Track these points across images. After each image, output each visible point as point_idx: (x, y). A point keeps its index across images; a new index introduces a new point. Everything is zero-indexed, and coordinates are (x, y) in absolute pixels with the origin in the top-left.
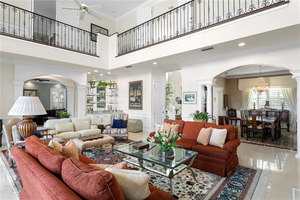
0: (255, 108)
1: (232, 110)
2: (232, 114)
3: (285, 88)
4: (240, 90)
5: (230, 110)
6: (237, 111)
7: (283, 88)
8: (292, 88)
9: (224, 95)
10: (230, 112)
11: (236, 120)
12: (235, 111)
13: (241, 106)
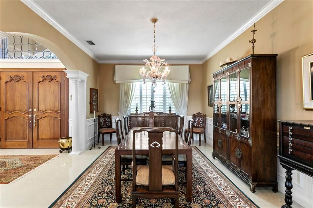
0: (138, 112)
1: (105, 116)
2: (105, 122)
3: (172, 83)
4: (117, 82)
5: (103, 117)
6: (112, 117)
7: (169, 83)
8: (179, 84)
9: (91, 89)
10: (102, 120)
11: (111, 133)
12: (110, 117)
13: (118, 109)
